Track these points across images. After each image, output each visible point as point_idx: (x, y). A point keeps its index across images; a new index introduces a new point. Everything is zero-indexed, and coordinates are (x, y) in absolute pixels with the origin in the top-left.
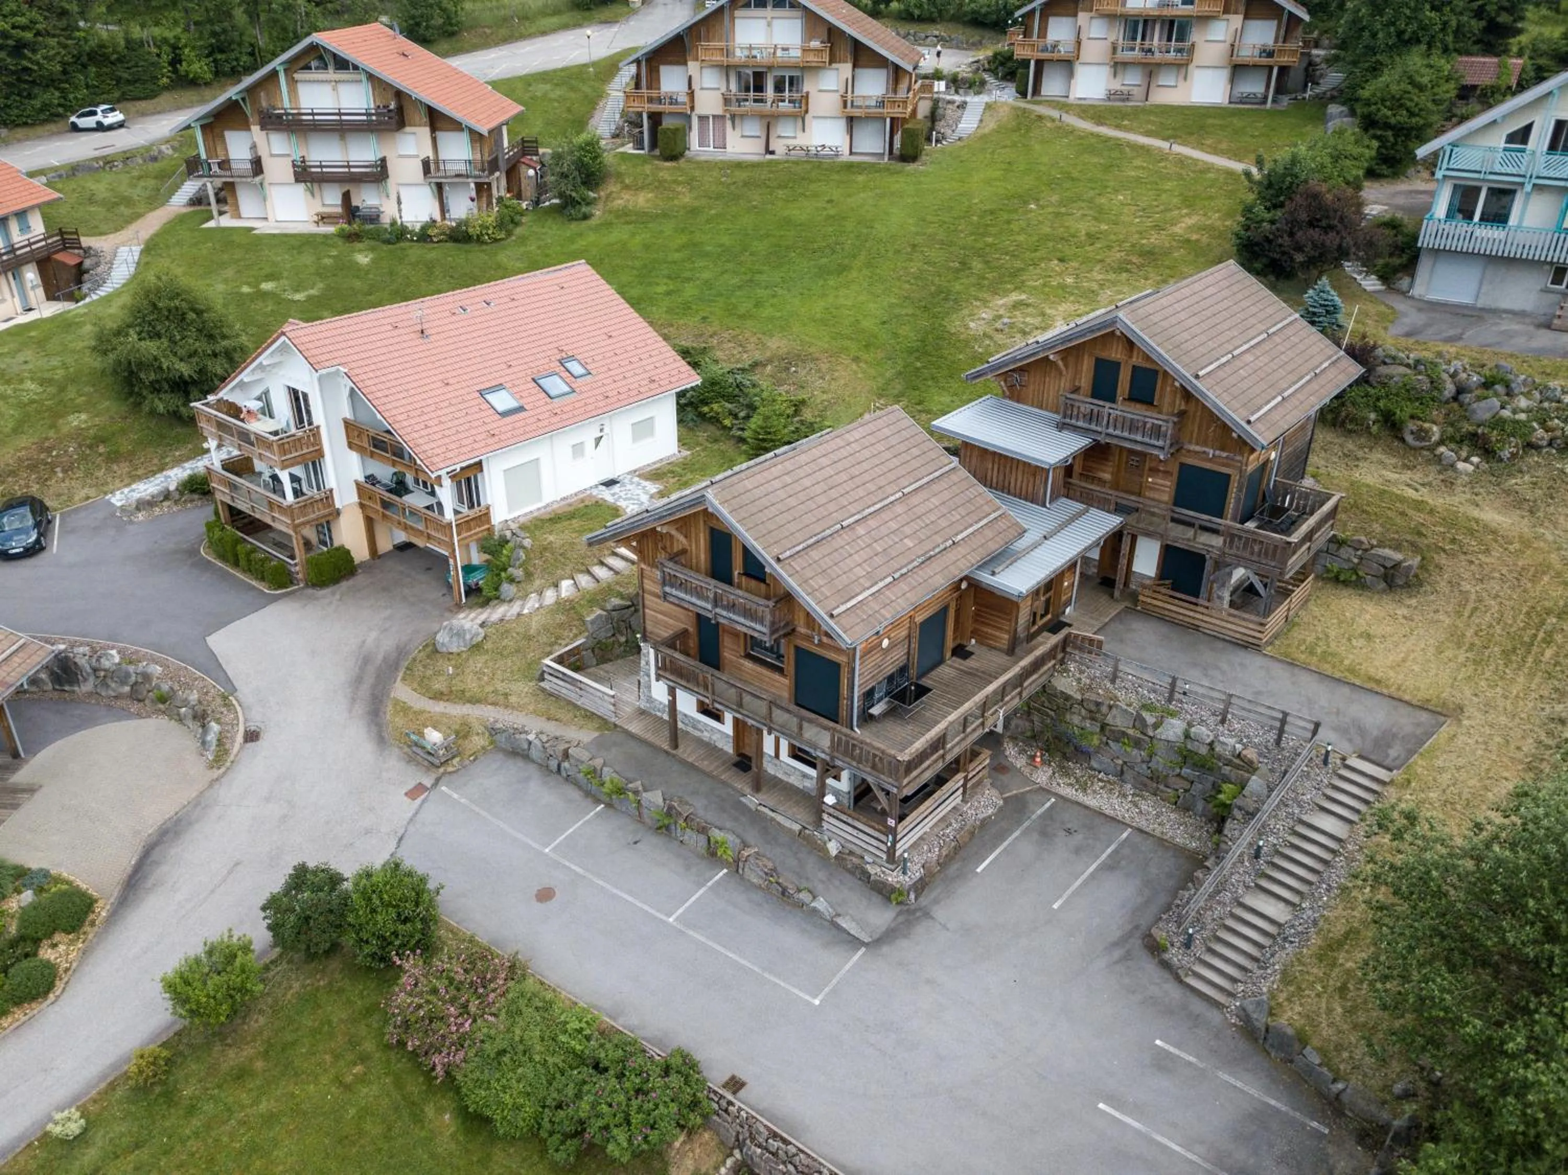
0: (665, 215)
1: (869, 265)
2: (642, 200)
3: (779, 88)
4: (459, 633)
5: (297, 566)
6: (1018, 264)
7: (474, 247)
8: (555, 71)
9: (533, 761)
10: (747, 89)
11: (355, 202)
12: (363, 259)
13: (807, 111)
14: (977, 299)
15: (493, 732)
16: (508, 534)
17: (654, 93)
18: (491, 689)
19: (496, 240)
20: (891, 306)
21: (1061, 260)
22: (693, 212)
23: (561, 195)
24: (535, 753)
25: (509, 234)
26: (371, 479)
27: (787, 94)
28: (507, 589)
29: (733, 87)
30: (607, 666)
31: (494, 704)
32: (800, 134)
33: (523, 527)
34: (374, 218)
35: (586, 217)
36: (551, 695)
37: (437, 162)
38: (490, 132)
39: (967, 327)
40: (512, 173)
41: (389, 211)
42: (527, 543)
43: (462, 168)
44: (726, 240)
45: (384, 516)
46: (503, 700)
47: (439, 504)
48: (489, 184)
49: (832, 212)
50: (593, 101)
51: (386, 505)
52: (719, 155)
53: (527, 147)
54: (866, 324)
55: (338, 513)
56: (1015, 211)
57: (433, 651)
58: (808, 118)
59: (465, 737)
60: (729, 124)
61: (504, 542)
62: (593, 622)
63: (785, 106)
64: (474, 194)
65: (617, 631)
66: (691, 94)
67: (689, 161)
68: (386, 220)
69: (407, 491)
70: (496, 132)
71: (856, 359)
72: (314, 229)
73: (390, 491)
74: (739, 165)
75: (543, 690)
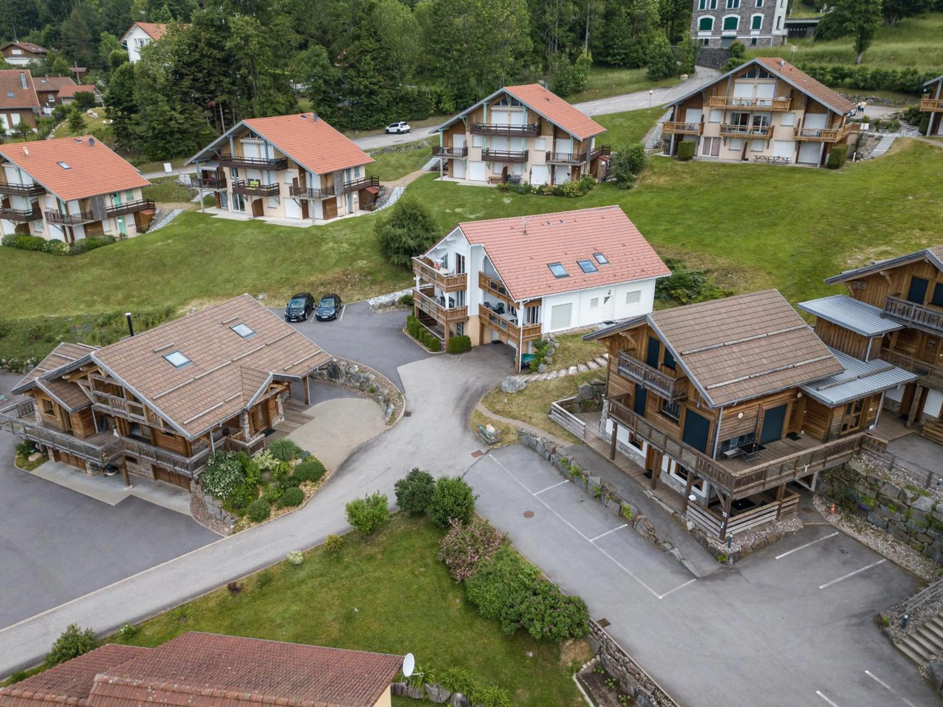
0: (673, 189)
1: (791, 224)
2: (662, 181)
3: (756, 123)
4: (513, 383)
5: (445, 341)
6: (890, 230)
7: (564, 199)
8: (629, 112)
9: (537, 452)
10: (737, 123)
11: (509, 173)
12: (507, 201)
13: (771, 137)
14: (856, 247)
15: (520, 433)
16: (549, 340)
17: (681, 124)
18: (523, 413)
19: (577, 196)
20: (800, 247)
21: (922, 230)
22: (691, 188)
23: (617, 176)
24: (539, 448)
25: (585, 193)
26: (487, 304)
27: (761, 126)
28: (542, 367)
29: (728, 121)
30: (586, 414)
31: (524, 421)
32: (765, 150)
33: (557, 337)
34: (517, 181)
35: (629, 188)
36: (553, 422)
37: (554, 154)
38: (584, 140)
39: (846, 263)
40: (594, 162)
41: (525, 177)
42: (557, 345)
43: (566, 158)
44: (705, 204)
45: (490, 323)
46: (528, 420)
47: (517, 321)
48: (580, 167)
49: (775, 193)
50: (646, 130)
51: (492, 318)
52: (714, 160)
53: (604, 151)
54: (781, 255)
55: (468, 318)
56: (898, 200)
57: (500, 390)
58: (772, 141)
59: (507, 434)
60: (722, 142)
61: (546, 343)
62: (582, 389)
63: (758, 134)
64: (570, 172)
65: (595, 396)
66: (702, 125)
67: (694, 161)
68: (522, 183)
69: (503, 312)
70: (588, 140)
71: (769, 273)
72: (487, 185)
73: (495, 311)
74: (724, 165)
75: (550, 419)
